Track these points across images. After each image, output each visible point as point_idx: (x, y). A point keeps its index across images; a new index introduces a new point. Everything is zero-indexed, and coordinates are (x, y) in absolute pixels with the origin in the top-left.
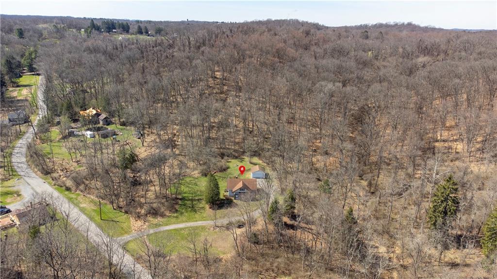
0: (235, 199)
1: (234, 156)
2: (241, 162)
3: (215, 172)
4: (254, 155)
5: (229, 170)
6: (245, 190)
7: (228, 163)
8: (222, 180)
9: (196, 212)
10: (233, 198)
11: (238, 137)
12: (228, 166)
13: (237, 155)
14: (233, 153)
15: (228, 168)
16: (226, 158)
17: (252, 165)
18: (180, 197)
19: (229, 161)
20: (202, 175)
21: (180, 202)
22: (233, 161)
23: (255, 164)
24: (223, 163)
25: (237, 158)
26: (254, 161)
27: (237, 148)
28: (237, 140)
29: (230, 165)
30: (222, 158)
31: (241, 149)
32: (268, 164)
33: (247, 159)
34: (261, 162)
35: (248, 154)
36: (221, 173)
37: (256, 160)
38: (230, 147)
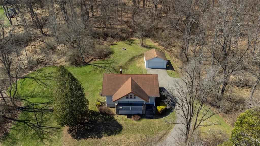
0: (117, 113)
1: (121, 37)
2: (130, 44)
3: (92, 60)
4: (147, 36)
5: (112, 56)
6: (137, 97)
7: (111, 47)
8: (101, 71)
9: (42, 139)
10: (114, 111)
11: (126, 16)
12: (110, 51)
13: (124, 35)
14: (120, 33)
15: (111, 53)
16: (109, 39)
17: (145, 49)
18: (23, 104)
19: (114, 43)
20: (72, 64)
21: (20, 115)
22: (119, 43)
23: (149, 48)
24: (105, 45)
25: (124, 39)
26: (147, 44)
27: (125, 27)
28: (125, 19)
29: (116, 49)
30: (105, 39)
31: (130, 28)
32: (166, 48)
33: (138, 41)
34: (156, 44)
35: (139, 34)
36: (101, 61)
37: (149, 42)
38: (116, 27)
